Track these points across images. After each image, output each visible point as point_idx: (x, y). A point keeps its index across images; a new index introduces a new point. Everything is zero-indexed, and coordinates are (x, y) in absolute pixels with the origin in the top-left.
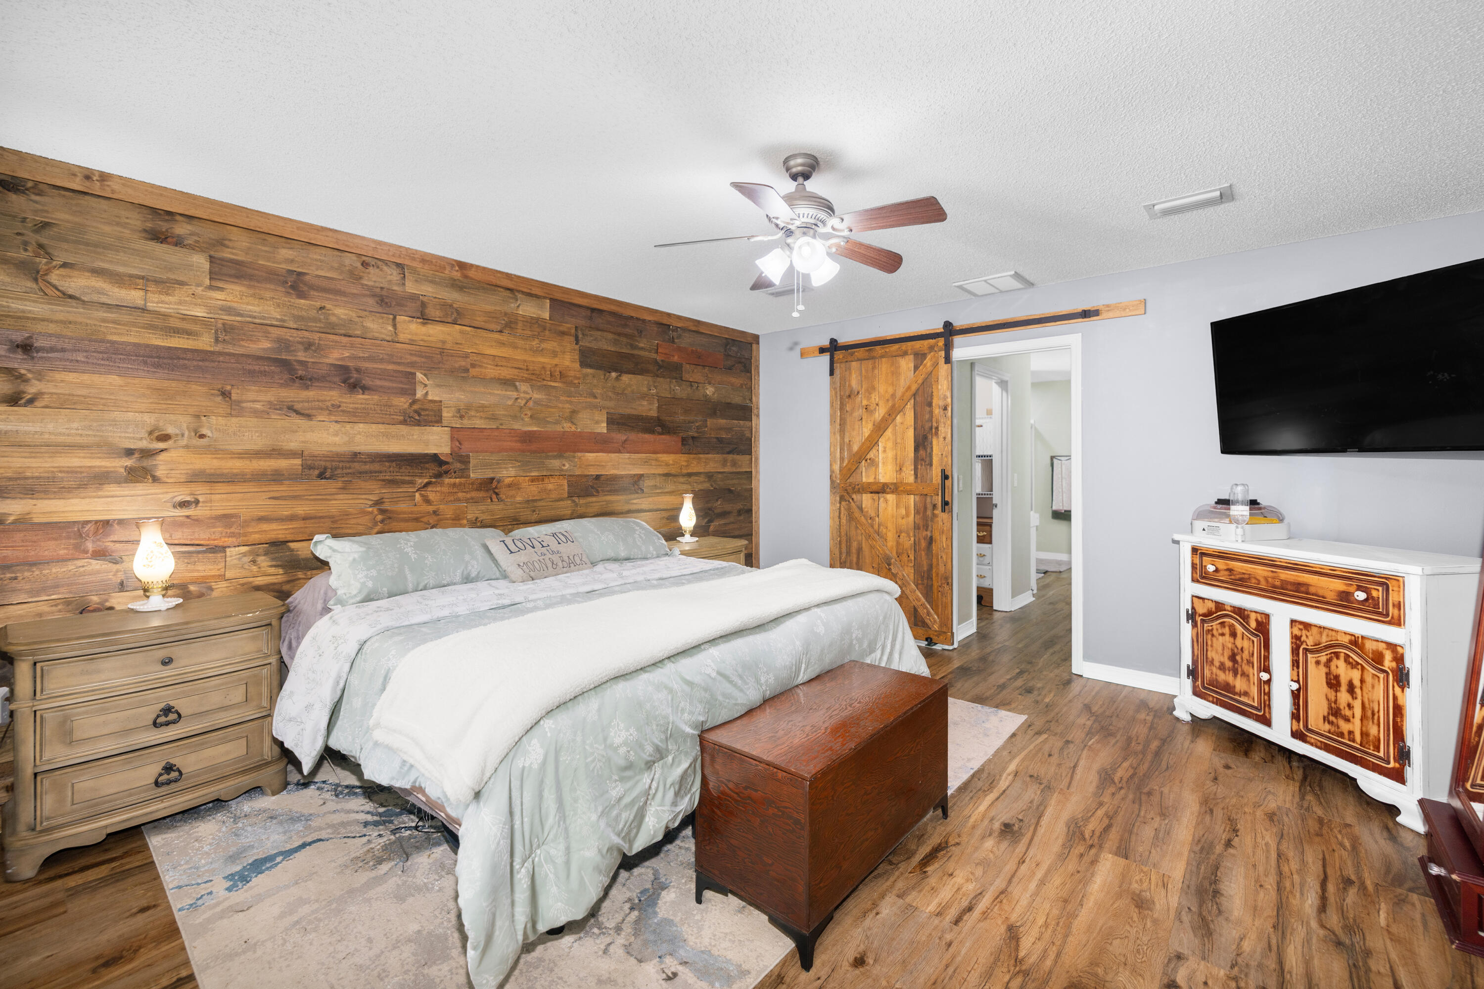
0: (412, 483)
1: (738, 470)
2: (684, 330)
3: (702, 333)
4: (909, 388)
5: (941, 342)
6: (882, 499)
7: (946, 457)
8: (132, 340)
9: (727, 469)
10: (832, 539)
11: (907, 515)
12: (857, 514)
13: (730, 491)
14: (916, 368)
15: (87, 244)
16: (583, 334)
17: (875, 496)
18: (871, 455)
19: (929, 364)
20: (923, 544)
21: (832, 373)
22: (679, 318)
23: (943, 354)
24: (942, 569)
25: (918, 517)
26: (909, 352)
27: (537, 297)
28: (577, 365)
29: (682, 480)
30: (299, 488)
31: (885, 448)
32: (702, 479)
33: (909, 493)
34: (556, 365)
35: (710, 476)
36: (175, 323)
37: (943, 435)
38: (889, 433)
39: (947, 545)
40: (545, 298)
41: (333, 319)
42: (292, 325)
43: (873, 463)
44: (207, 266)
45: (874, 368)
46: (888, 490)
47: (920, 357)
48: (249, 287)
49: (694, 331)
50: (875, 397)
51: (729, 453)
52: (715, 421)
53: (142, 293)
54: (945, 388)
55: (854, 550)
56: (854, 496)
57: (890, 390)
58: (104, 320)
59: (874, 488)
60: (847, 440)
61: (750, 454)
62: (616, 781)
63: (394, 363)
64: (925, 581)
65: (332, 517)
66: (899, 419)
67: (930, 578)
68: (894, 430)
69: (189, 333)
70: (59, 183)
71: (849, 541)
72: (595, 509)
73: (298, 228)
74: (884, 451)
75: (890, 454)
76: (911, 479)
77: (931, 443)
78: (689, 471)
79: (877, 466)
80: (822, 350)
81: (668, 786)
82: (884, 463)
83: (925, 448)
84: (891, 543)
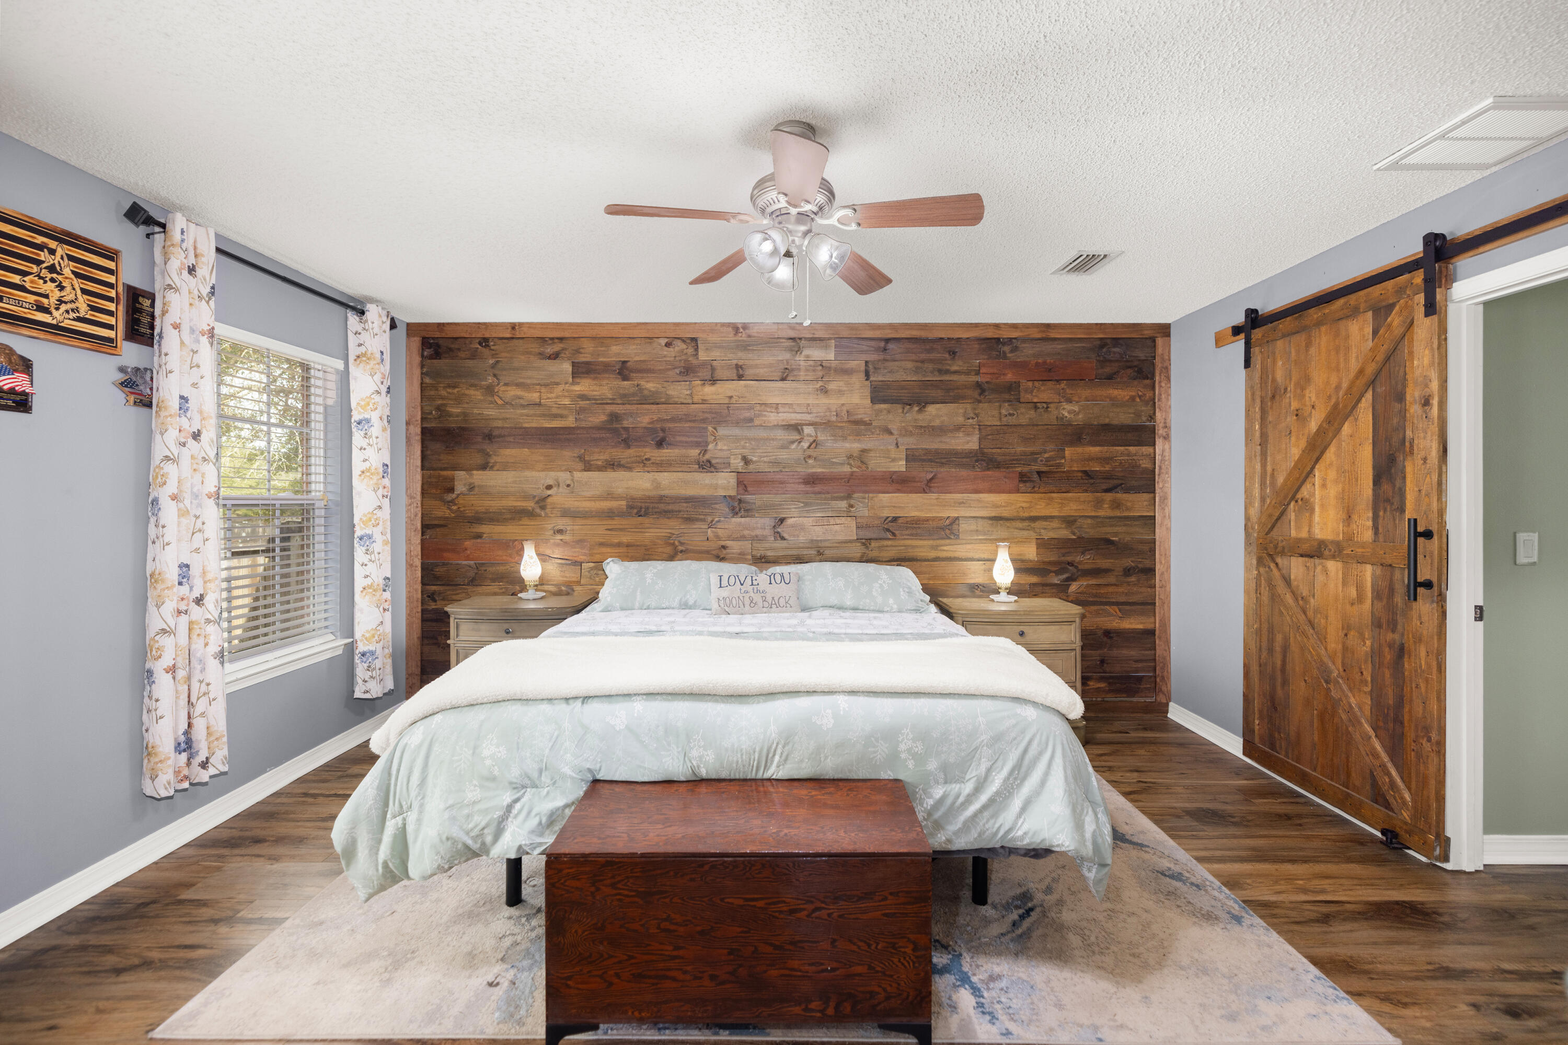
0: (704, 520)
1: (1126, 514)
2: (1025, 340)
3: (1055, 339)
4: (1361, 372)
5: (1418, 277)
6: (1319, 568)
7: (1427, 495)
8: (534, 425)
9: (1103, 512)
10: (1247, 625)
11: (1360, 599)
12: (1281, 588)
13: (1109, 542)
14: (1375, 333)
15: (514, 369)
16: (875, 368)
17: (1310, 562)
18: (1304, 492)
19: (1395, 323)
20: (1388, 656)
21: (1247, 364)
22: (1014, 326)
23: (1421, 298)
24: (1419, 710)
25: (1379, 605)
26: (1362, 306)
27: (820, 339)
28: (868, 401)
29: (1019, 524)
30: (625, 522)
31: (1324, 480)
32: (1055, 524)
33: (1362, 561)
34: (843, 405)
35: (1069, 521)
36: (555, 411)
37: (1422, 454)
38: (1330, 454)
39: (1429, 666)
40: (830, 339)
41: (646, 392)
42: (619, 402)
43: (1307, 506)
44: (570, 369)
45: (1308, 345)
46: (1327, 553)
47: (1382, 311)
48: (595, 379)
49: (1039, 339)
50: (1311, 395)
51: (1107, 491)
52: (1080, 450)
53: (538, 394)
54: (1426, 361)
55: (1278, 648)
56: (1279, 560)
57: (1334, 380)
58: (522, 415)
59: (1305, 547)
60: (1269, 469)
61: (1153, 492)
62: (475, 786)
63: (690, 421)
64: (1391, 725)
65: (645, 546)
66: (1346, 429)
67: (1398, 720)
68: (1339, 447)
69: (561, 416)
70: (501, 335)
71: (1271, 630)
72: (892, 553)
73: (622, 329)
74: (1324, 486)
75: (1333, 491)
76: (1368, 535)
77: (1403, 472)
78: (1032, 514)
79: (1312, 511)
80: (1236, 330)
81: (533, 814)
82: (1322, 506)
83: (1391, 480)
84: (1334, 644)
